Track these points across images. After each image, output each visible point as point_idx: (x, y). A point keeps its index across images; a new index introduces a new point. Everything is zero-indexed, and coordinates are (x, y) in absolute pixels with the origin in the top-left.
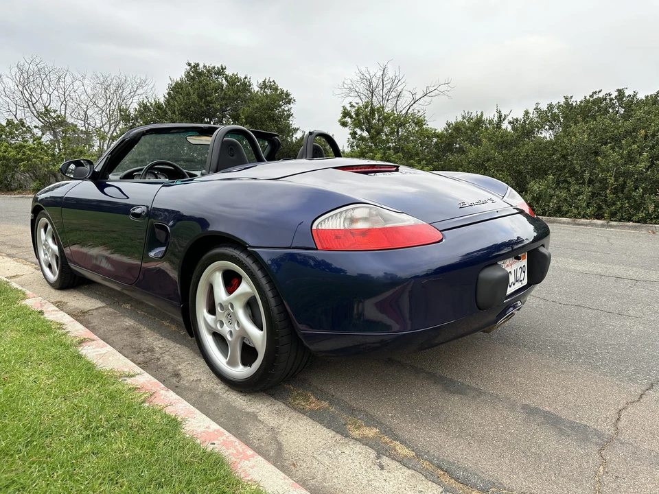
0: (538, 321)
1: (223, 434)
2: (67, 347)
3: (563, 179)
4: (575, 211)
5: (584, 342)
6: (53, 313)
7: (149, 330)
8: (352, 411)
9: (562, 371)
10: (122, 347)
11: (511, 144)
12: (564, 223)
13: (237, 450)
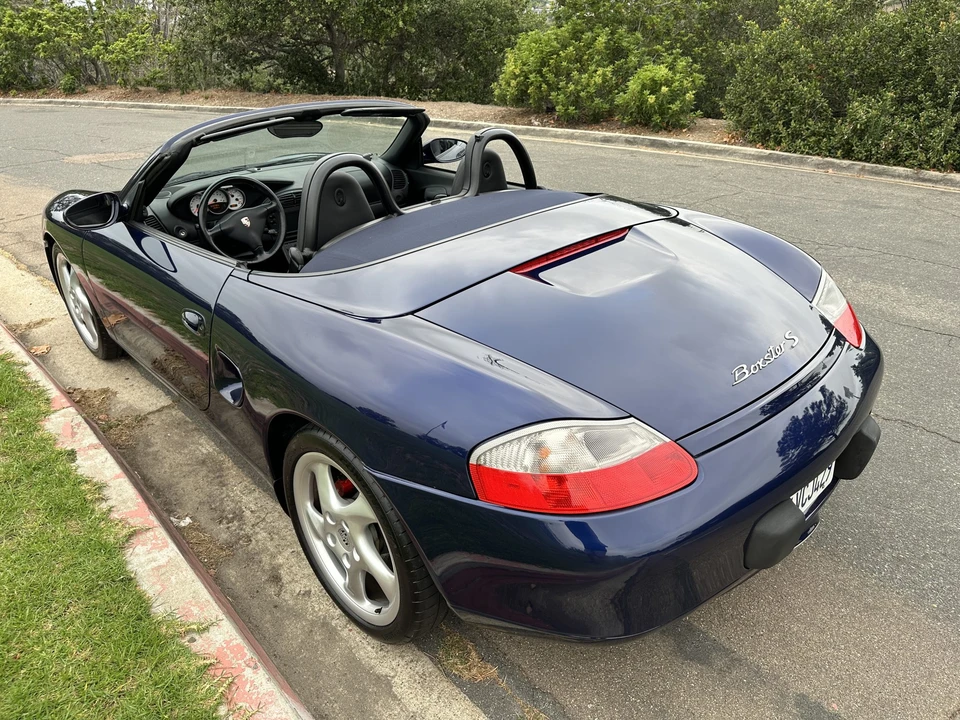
2: (109, 552)
4: (922, 157)
6: (91, 452)
8: (533, 692)
10: (196, 505)
11: (829, 26)
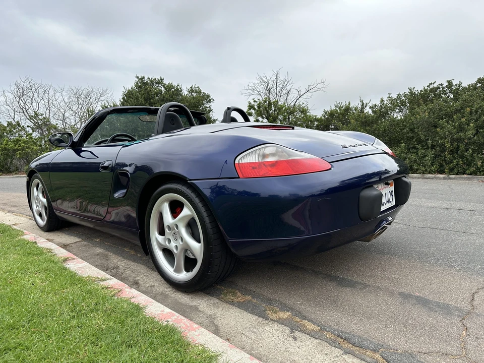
0: (403, 239)
1: (174, 315)
2: (56, 263)
3: (412, 146)
4: (423, 169)
5: (440, 251)
6: (44, 243)
7: (114, 255)
8: (270, 301)
9: (427, 270)
11: (372, 123)
12: (415, 178)
13: (186, 325)
